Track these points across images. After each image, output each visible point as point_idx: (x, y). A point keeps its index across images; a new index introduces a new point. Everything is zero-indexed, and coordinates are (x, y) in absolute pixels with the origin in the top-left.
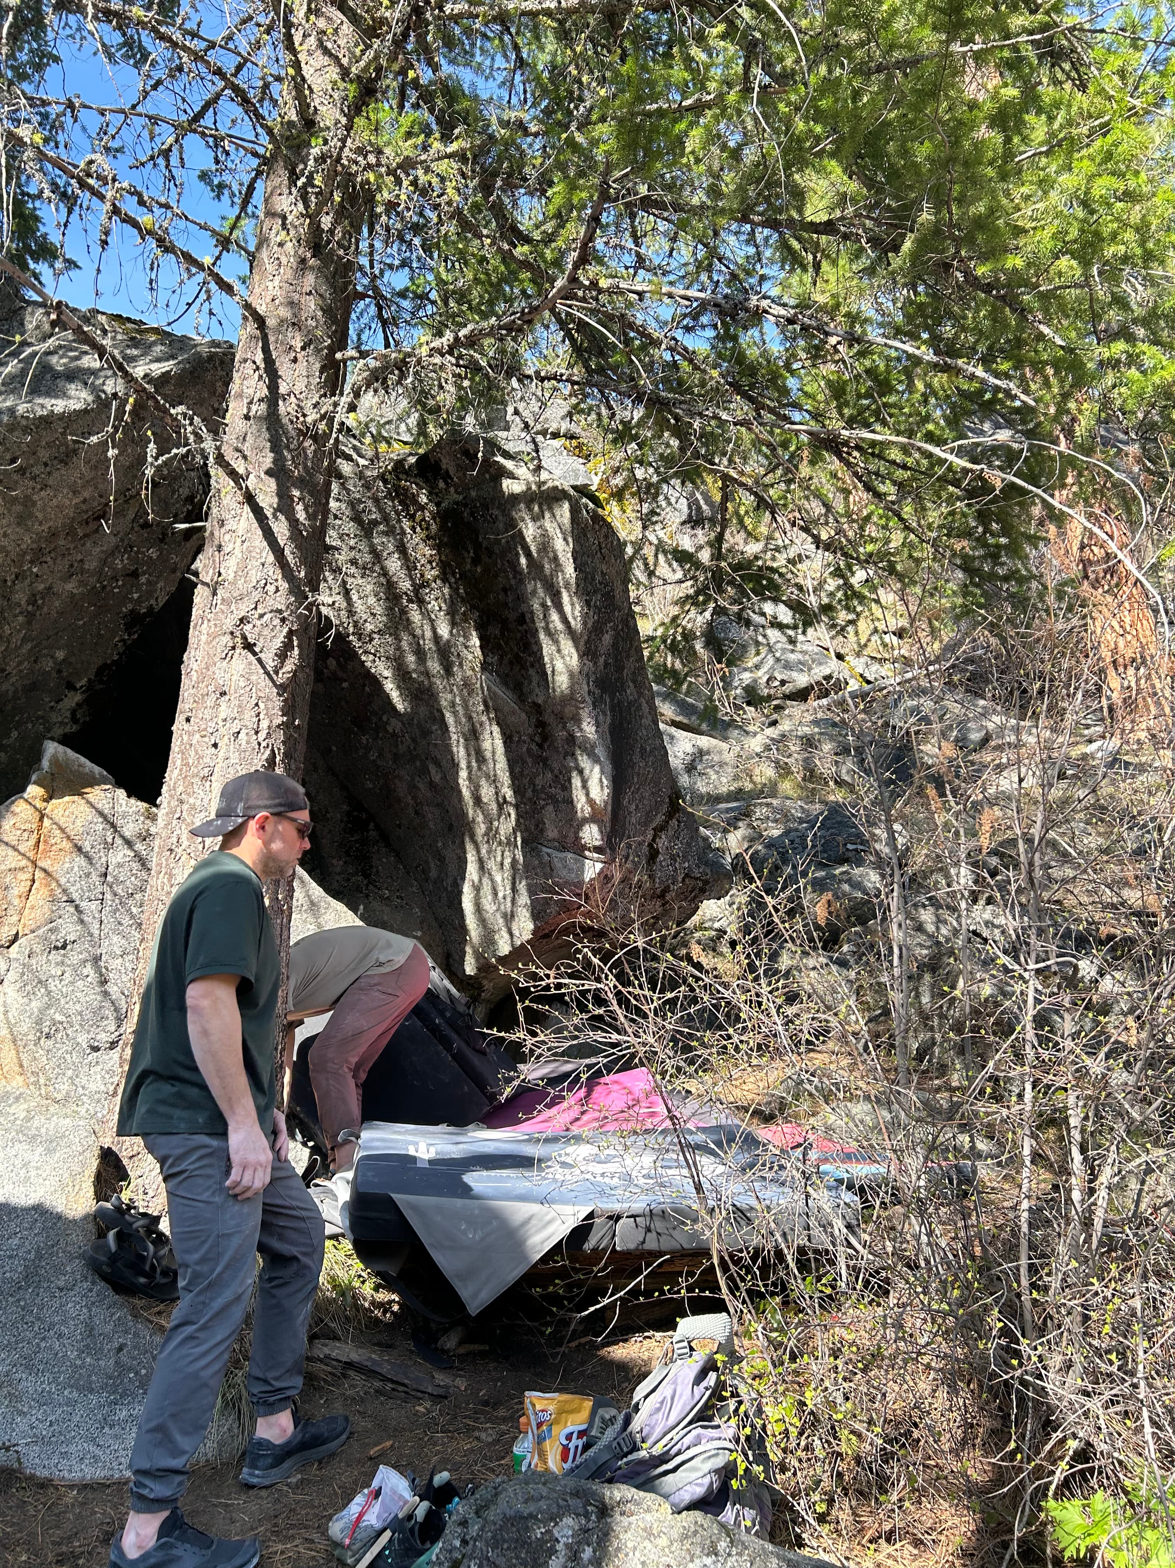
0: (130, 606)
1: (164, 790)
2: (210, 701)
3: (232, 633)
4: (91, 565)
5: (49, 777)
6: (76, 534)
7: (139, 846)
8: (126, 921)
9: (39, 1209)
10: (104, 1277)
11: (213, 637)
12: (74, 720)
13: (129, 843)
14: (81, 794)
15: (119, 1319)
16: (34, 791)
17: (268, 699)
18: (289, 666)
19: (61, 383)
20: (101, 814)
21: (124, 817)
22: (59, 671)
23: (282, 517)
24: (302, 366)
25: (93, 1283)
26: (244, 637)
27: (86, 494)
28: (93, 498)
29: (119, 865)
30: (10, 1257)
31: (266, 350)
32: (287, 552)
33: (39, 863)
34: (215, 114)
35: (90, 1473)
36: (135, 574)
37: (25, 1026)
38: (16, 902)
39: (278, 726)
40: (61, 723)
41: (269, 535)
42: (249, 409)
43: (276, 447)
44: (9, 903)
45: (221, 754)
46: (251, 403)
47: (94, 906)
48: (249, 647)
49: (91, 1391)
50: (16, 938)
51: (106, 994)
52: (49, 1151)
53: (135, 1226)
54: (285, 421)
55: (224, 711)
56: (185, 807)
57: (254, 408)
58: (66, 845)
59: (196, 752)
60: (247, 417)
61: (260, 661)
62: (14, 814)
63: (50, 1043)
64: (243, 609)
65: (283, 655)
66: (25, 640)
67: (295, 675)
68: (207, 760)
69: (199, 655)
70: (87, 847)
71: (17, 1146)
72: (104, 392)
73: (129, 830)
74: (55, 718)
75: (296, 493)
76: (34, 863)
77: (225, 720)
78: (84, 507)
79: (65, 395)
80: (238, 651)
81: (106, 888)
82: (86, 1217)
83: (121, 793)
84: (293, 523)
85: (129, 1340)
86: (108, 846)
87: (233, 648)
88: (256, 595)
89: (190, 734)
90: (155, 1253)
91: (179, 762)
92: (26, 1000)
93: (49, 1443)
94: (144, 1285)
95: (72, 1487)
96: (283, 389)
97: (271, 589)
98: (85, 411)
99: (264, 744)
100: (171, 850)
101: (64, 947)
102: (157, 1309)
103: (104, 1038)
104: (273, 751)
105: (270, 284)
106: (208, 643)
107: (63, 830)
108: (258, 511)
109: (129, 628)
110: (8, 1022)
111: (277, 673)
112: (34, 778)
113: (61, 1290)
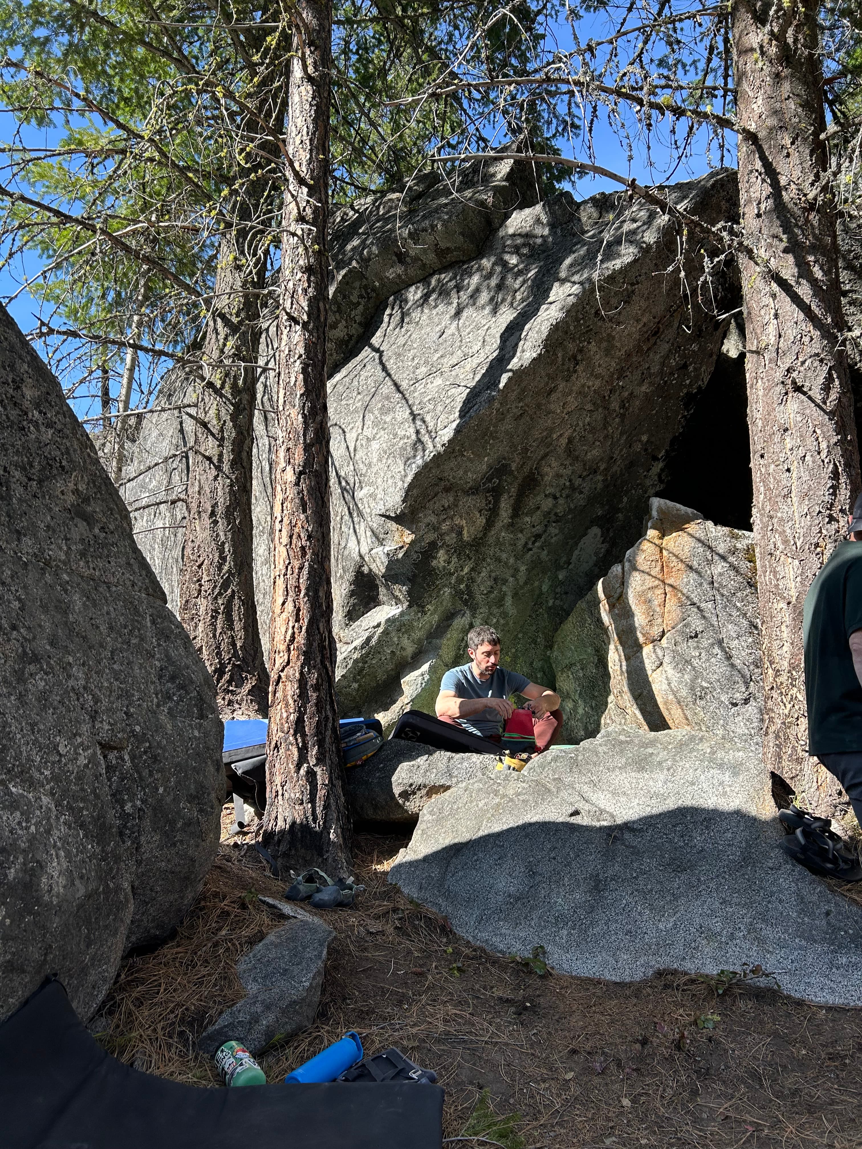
0: (685, 391)
1: (754, 511)
2: (777, 438)
3: (783, 383)
4: (655, 369)
5: (659, 522)
6: (643, 350)
7: (731, 559)
8: (735, 613)
9: (738, 813)
10: (800, 861)
11: (768, 390)
12: (661, 481)
13: (723, 558)
14: (682, 530)
15: (820, 892)
16: (652, 533)
17: (823, 425)
18: (834, 395)
19: (614, 248)
20: (699, 540)
21: (716, 540)
22: (646, 450)
23: (804, 282)
24: (795, 158)
25: (794, 866)
26: (794, 382)
27: (645, 320)
28: (650, 321)
29: (721, 574)
30: (729, 845)
31: (763, 158)
32: (813, 307)
33: (667, 581)
34: (670, 7)
35: (833, 1000)
36: (685, 366)
37: (684, 692)
38: (658, 609)
39: (835, 444)
40: (653, 485)
41: (796, 299)
42: (759, 209)
43: (787, 228)
44: (654, 611)
45: (794, 475)
46: (759, 203)
47: (710, 605)
48: (798, 389)
49: (815, 941)
50: (663, 633)
51: (733, 666)
52: (735, 774)
53: (813, 826)
54: (791, 205)
55: (789, 443)
56: (775, 520)
57: (763, 206)
58: (681, 566)
59: (775, 479)
60: (759, 216)
61: (810, 398)
62: (643, 551)
63: (703, 702)
64: (786, 362)
65: (826, 388)
66: (622, 434)
67: (840, 401)
68: (784, 482)
69: (760, 406)
70: (695, 564)
71: (712, 771)
72: (644, 242)
73: (721, 548)
74: (648, 482)
75: (811, 258)
76: (663, 582)
77: (792, 449)
78: (645, 329)
79: (619, 256)
80: (790, 395)
81: (715, 592)
82: (774, 819)
83: (710, 524)
84: (814, 282)
85: (832, 907)
86: (710, 563)
87: (786, 393)
88: (795, 348)
89: (766, 466)
90: (834, 846)
91: (762, 489)
92: (680, 675)
93: (795, 975)
94: (831, 869)
95: (821, 1007)
96: (783, 181)
97: (806, 339)
98: (635, 261)
99: (826, 461)
100: (771, 554)
101: (696, 636)
102: (846, 887)
103: (739, 697)
104: (835, 464)
105: (755, 106)
106: (765, 395)
107: (677, 557)
108: (783, 284)
109: (687, 407)
110: (672, 690)
111: (825, 403)
112: (649, 524)
113: (772, 869)
